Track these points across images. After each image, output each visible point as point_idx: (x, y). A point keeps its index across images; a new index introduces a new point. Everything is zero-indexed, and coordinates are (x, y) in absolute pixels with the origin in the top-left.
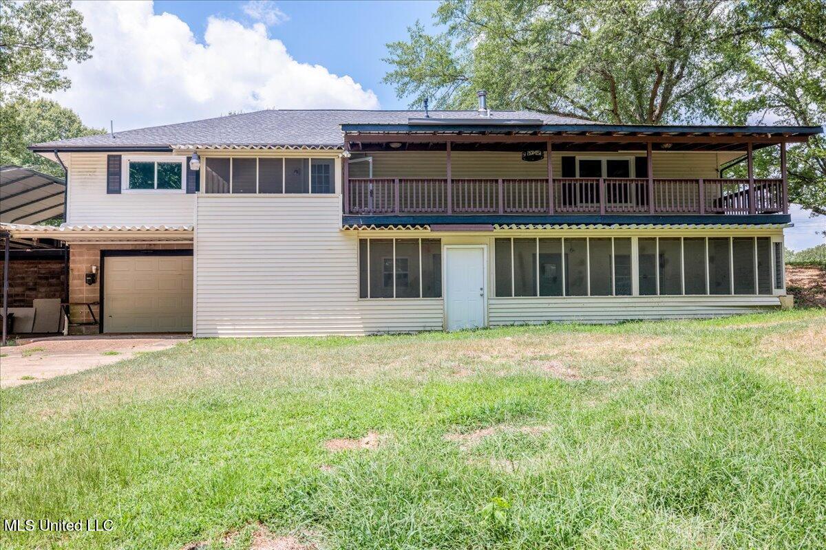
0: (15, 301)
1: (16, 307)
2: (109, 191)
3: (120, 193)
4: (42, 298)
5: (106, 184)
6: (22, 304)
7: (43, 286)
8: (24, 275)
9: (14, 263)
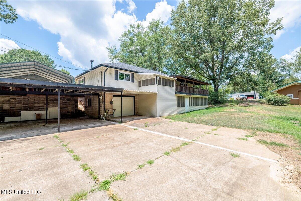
0: (40, 108)
1: (40, 110)
2: (115, 80)
3: (118, 80)
4: (51, 107)
5: (114, 77)
6: (43, 109)
7: (51, 103)
8: (44, 100)
9: (39, 96)
